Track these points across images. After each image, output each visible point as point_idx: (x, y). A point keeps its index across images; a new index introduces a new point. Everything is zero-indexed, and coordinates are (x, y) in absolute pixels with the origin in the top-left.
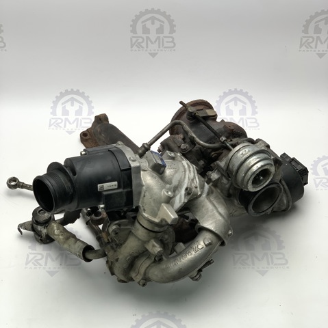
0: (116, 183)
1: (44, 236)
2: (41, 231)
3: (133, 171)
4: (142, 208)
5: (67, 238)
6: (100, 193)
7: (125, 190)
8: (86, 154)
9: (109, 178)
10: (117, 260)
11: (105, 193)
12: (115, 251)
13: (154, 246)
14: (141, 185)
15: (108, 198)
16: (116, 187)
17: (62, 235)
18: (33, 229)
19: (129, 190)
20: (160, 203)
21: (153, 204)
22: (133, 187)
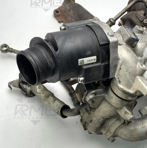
0: (95, 57)
1: (28, 92)
2: (26, 89)
3: (111, 45)
4: (118, 80)
5: (47, 97)
6: (81, 67)
7: (103, 64)
8: (65, 29)
9: (89, 53)
10: (91, 121)
11: (84, 67)
12: (89, 114)
13: (126, 113)
14: (117, 59)
15: (88, 72)
16: (95, 61)
17: (43, 93)
18: (20, 87)
19: (107, 63)
20: (135, 76)
21: (128, 76)
22: (110, 61)
